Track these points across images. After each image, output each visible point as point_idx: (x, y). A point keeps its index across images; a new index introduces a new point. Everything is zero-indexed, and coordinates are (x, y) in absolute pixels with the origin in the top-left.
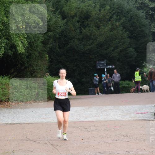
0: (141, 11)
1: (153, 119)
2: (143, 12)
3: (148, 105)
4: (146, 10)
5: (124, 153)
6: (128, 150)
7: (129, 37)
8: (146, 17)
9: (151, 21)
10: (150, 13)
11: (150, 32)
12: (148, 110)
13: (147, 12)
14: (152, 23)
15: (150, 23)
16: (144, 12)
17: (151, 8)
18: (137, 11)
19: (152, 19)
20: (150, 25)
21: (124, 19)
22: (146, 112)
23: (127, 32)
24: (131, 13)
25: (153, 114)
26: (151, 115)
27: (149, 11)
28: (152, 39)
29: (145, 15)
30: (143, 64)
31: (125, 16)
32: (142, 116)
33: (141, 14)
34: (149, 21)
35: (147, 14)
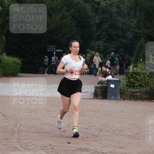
0: (88, 4)
1: (92, 98)
2: (89, 6)
3: (89, 86)
4: (93, 4)
5: (66, 126)
6: (69, 123)
7: (76, 26)
8: (92, 9)
9: (96, 13)
10: (96, 7)
11: (94, 23)
12: (88, 90)
13: (93, 6)
14: (97, 15)
15: (95, 15)
16: (91, 5)
17: (97, 2)
18: (85, 4)
19: (97, 12)
20: (95, 17)
21: (73, 10)
22: (86, 91)
23: (75, 22)
24: (80, 5)
25: (93, 93)
26: (91, 94)
27: (94, 5)
28: (96, 29)
29: (91, 8)
30: (87, 50)
31: (74, 8)
32: (83, 95)
33: (88, 6)
34: (95, 13)
35: (93, 7)
